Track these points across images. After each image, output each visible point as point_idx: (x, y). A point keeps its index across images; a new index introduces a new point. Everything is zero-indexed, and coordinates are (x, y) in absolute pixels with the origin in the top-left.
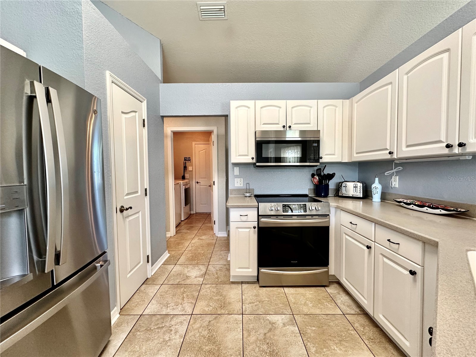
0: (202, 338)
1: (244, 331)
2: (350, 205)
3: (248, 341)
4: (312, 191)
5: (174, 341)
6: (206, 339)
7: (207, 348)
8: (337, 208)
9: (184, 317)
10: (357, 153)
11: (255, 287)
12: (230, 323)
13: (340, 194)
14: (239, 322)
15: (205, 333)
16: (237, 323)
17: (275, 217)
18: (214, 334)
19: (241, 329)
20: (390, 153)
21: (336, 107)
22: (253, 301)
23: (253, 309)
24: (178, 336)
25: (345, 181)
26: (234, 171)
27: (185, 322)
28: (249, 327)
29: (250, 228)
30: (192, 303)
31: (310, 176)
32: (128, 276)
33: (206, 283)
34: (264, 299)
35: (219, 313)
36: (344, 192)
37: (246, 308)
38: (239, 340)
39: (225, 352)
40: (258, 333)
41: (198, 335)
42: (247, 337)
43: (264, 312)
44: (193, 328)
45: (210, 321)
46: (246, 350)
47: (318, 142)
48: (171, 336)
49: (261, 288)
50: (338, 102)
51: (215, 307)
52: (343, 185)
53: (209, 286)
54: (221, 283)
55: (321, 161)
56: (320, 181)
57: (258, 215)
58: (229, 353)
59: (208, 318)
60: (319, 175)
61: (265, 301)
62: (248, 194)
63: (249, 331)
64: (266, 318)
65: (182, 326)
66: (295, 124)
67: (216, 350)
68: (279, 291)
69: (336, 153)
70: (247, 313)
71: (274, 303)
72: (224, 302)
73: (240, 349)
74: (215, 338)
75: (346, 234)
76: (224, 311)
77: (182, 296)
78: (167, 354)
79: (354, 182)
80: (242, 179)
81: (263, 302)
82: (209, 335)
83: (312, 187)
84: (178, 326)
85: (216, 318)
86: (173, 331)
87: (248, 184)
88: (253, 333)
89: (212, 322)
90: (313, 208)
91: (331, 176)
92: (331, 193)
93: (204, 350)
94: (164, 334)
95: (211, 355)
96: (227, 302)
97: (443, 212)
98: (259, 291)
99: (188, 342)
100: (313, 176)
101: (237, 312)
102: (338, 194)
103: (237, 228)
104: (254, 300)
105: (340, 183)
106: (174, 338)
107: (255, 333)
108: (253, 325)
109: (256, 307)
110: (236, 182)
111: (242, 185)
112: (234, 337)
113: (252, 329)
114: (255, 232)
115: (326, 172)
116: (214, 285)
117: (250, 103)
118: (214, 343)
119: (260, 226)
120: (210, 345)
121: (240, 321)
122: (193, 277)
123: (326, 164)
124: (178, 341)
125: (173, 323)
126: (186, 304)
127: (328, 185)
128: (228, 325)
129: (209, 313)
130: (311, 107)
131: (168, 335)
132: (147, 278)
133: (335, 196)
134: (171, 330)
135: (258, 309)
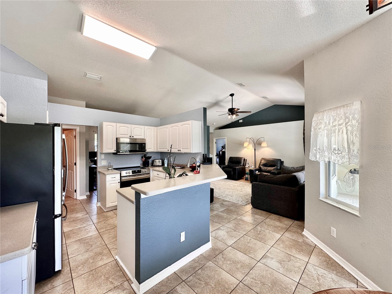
2: (157, 168)
4: (142, 164)
8: (153, 170)
10: (159, 149)
13: (154, 165)
17: (128, 177)
20: (168, 150)
21: (152, 129)
25: (155, 159)
26: (101, 156)
29: (117, 183)
31: (141, 158)
36: (155, 164)
47: (145, 144)
50: (152, 128)
52: (155, 161)
55: (146, 151)
56: (145, 160)
57: (121, 177)
60: (145, 157)
62: (110, 169)
66: (135, 135)
69: (152, 148)
75: (156, 179)
79: (159, 159)
80: (106, 161)
83: (142, 163)
87: (110, 163)
90: (144, 171)
91: (150, 158)
92: (150, 165)
97: (180, 167)
100: (142, 157)
102: (153, 165)
103: (110, 184)
105: (153, 160)
110: (102, 163)
111: (106, 164)
114: (119, 184)
115: (148, 155)
117: (114, 124)
119: (122, 181)
123: (148, 153)
127: (149, 162)
130: (142, 129)
133: (152, 166)
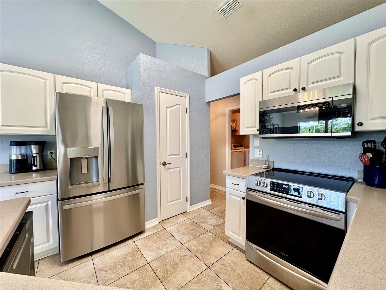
0: (172, 261)
1: (196, 277)
3: (190, 286)
5: (161, 251)
6: (173, 263)
7: (168, 268)
9: (178, 243)
11: (243, 257)
12: (194, 266)
14: (200, 270)
15: (177, 259)
16: (198, 270)
18: (180, 264)
19: (195, 275)
22: (227, 265)
23: (220, 270)
24: (165, 250)
27: (175, 246)
28: (202, 278)
30: (190, 238)
32: (168, 204)
33: (212, 232)
34: (238, 271)
35: (196, 255)
37: (216, 265)
38: (187, 280)
39: (173, 278)
40: (202, 288)
41: (172, 257)
42: (192, 283)
43: (226, 279)
44: (175, 252)
45: (186, 255)
46: (183, 289)
48: (163, 248)
49: (247, 262)
51: (198, 250)
53: (211, 234)
54: (221, 238)
58: (174, 281)
59: (188, 253)
61: (238, 273)
63: (199, 281)
64: (221, 284)
65: (172, 247)
67: (170, 273)
68: (262, 275)
70: (212, 269)
71: (243, 280)
72: (207, 251)
73: (182, 285)
74: (177, 266)
76: (200, 256)
77: (190, 231)
78: (153, 255)
81: (234, 272)
82: (177, 262)
84: (171, 246)
85: (191, 256)
86: (166, 246)
88: (199, 284)
89: (186, 257)
93: (166, 267)
94: (162, 245)
95: (165, 273)
96: (210, 252)
98: (242, 262)
99: (165, 257)
101: (207, 263)
104: (229, 266)
106: (163, 249)
107: (201, 285)
108: (206, 280)
109: (224, 271)
112: (187, 275)
113: (202, 281)
116: (214, 236)
118: (174, 269)
120: (171, 267)
121: (202, 270)
122: (209, 224)
124: (163, 252)
125: (171, 242)
126: (186, 237)
128: (192, 266)
129: (192, 250)
131: (163, 246)
132: (186, 212)
134: (166, 245)
135: (223, 274)
